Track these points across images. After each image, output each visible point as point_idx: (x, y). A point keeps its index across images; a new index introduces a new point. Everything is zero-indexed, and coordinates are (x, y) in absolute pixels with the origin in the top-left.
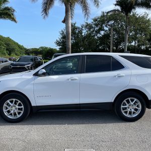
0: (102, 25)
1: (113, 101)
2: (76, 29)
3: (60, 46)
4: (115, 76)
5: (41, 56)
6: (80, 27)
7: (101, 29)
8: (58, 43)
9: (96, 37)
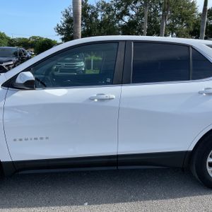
0: (126, 7)
1: (191, 149)
2: (89, 8)
3: (62, 34)
4: (200, 93)
5: (32, 50)
6: (95, 5)
7: (125, 13)
8: (60, 31)
9: (117, 24)
